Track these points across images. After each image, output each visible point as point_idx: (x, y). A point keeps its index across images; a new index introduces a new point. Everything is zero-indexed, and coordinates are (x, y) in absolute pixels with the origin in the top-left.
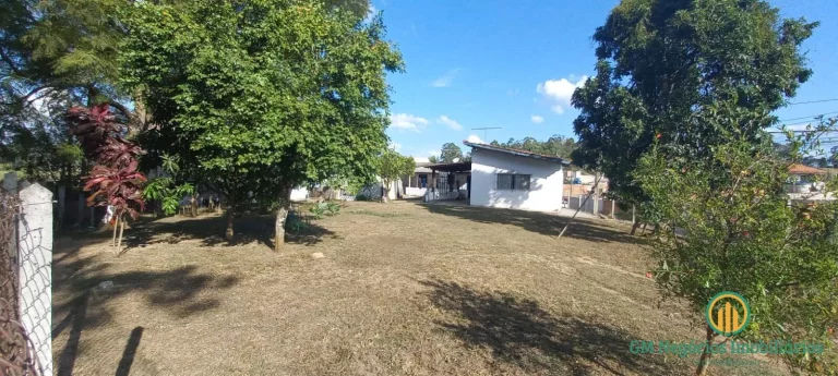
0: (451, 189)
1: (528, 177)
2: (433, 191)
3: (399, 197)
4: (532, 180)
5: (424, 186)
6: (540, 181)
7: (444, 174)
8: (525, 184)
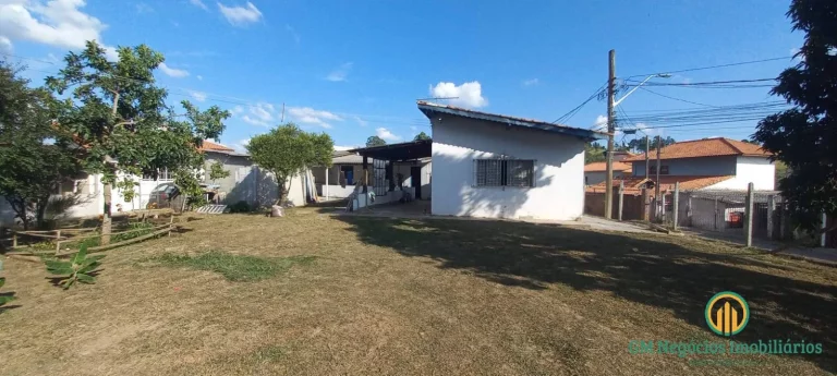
0: (392, 188)
1: (529, 165)
2: (365, 191)
3: (310, 202)
4: (535, 168)
5: (350, 184)
6: (549, 170)
7: (382, 163)
8: (523, 175)
